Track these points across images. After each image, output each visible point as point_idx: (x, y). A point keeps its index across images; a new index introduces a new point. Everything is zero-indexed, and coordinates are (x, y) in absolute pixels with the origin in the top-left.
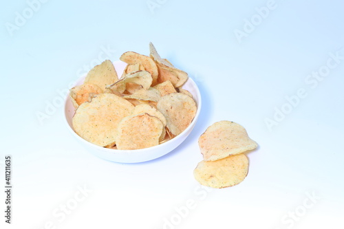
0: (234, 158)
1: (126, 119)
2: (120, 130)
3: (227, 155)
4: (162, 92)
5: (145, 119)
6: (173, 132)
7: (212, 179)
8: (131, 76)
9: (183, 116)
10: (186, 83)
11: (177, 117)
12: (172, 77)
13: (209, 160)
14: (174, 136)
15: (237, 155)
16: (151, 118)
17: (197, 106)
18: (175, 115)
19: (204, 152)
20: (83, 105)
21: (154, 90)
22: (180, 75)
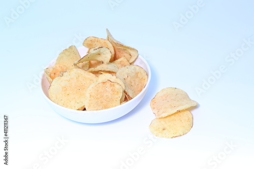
0: (181, 114)
1: (92, 85)
2: (88, 95)
3: (175, 111)
4: (119, 65)
5: (108, 84)
6: (131, 95)
7: (165, 131)
8: (95, 52)
9: (137, 83)
10: (137, 60)
11: (133, 84)
12: (126, 55)
13: (160, 117)
14: (132, 98)
15: (183, 111)
16: (112, 84)
17: (147, 75)
18: (131, 83)
19: (156, 112)
20: (57, 78)
21: (112, 64)
22: (132, 52)
